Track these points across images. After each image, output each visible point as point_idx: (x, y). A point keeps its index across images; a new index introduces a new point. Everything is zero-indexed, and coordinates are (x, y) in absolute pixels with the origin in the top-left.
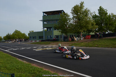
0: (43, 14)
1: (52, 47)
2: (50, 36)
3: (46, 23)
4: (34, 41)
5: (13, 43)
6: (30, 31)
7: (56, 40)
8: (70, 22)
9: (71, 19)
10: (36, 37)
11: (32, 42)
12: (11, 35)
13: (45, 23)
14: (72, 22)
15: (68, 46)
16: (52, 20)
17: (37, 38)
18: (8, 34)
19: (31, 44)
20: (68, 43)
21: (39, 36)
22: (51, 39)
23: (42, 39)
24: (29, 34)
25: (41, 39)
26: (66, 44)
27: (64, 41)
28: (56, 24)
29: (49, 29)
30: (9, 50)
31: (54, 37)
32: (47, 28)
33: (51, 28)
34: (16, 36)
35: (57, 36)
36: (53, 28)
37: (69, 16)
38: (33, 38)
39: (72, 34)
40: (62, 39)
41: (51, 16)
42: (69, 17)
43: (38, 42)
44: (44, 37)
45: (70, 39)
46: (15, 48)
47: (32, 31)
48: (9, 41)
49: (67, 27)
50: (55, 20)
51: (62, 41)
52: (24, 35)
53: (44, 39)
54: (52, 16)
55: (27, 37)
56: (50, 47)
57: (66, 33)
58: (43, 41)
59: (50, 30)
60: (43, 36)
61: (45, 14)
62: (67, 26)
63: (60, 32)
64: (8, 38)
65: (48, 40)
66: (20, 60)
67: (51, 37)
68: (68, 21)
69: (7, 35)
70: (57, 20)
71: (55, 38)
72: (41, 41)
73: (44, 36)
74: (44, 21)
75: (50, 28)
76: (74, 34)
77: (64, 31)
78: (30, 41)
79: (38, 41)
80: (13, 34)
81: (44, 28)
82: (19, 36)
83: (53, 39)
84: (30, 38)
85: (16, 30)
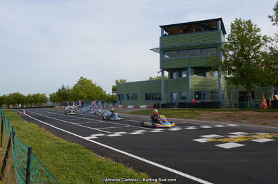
0: (162, 32)
3: (168, 57)
4: (132, 107)
6: (117, 81)
10: (137, 96)
12: (69, 90)
18: (63, 88)
21: (146, 94)
34: (82, 93)
36: (189, 69)
38: (128, 99)
42: (258, 34)
44: (164, 95)
47: (122, 81)
50: (195, 48)
55: (105, 96)
60: (160, 94)
64: (63, 97)
69: (59, 90)
70: (202, 47)
73: (163, 91)
78: (120, 106)
79: (145, 106)
80: (75, 87)
81: (163, 70)
82: (88, 93)
83: (189, 102)
84: (120, 99)
85: (82, 78)
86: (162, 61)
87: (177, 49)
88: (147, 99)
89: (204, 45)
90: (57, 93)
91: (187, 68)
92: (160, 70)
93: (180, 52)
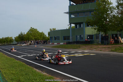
0: (70, 3)
1: (83, 53)
2: (81, 36)
3: (74, 16)
4: (56, 44)
5: (27, 46)
6: (50, 29)
7: (90, 41)
8: (111, 12)
9: (115, 9)
10: (59, 37)
11: (54, 45)
12: (25, 35)
13: (72, 16)
14: (115, 12)
15: (109, 51)
16: (84, 12)
17: (60, 39)
18: (21, 34)
19: (52, 47)
20: (109, 47)
21: (64, 37)
22: (82, 40)
23: (68, 41)
24: (49, 34)
25: (66, 41)
26: (105, 48)
27: (102, 43)
28: (90, 17)
29: (78, 26)
30: (22, 56)
31: (86, 37)
32: (76, 24)
33: (82, 23)
34: (31, 37)
35: (91, 37)
36: (84, 23)
37: (111, 3)
38: (55, 40)
39: (115, 32)
40: (100, 40)
41: (81, 5)
43: (62, 45)
44: (71, 38)
45: (112, 40)
46: (31, 53)
47: (54, 29)
48: (23, 44)
49: (106, 21)
50: (87, 11)
51: (98, 44)
52: (42, 34)
53: (71, 41)
54: (83, 5)
55: (46, 37)
56: (80, 52)
57: (105, 31)
58: (69, 43)
59: (80, 26)
60: (69, 36)
61: (72, 3)
62: (108, 20)
63: (95, 29)
64: (21, 39)
65: (77, 42)
66: (38, 70)
67: (81, 38)
68: (109, 11)
69: (19, 35)
70: (90, 11)
71: (88, 39)
72: (67, 44)
73: (71, 35)
74: (70, 13)
75: (80, 24)
76: (118, 33)
77: (102, 27)
78: (51, 43)
79: (62, 43)
80: (27, 33)
81: (70, 24)
82: (35, 36)
83: (84, 41)
84: (51, 40)
85: (31, 28)
86: (70, 19)
87: (78, 12)
89: (91, 10)
92: (69, 24)
93: (79, 14)
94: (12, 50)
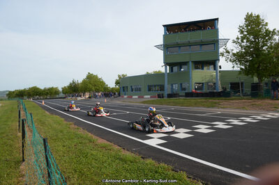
2: (181, 84)
4: (137, 97)
16: (190, 44)
17: (143, 90)
18: (73, 82)
21: (149, 86)
33: (185, 63)
38: (132, 91)
50: (195, 44)
54: (189, 33)
60: (163, 86)
69: (70, 84)
71: (196, 89)
73: (166, 84)
75: (180, 65)
78: (125, 97)
79: (149, 96)
81: (165, 65)
82: (96, 86)
84: (124, 90)
87: (179, 46)
88: (149, 90)
90: (68, 87)
91: (188, 62)
93: (182, 48)
94: (71, 107)
